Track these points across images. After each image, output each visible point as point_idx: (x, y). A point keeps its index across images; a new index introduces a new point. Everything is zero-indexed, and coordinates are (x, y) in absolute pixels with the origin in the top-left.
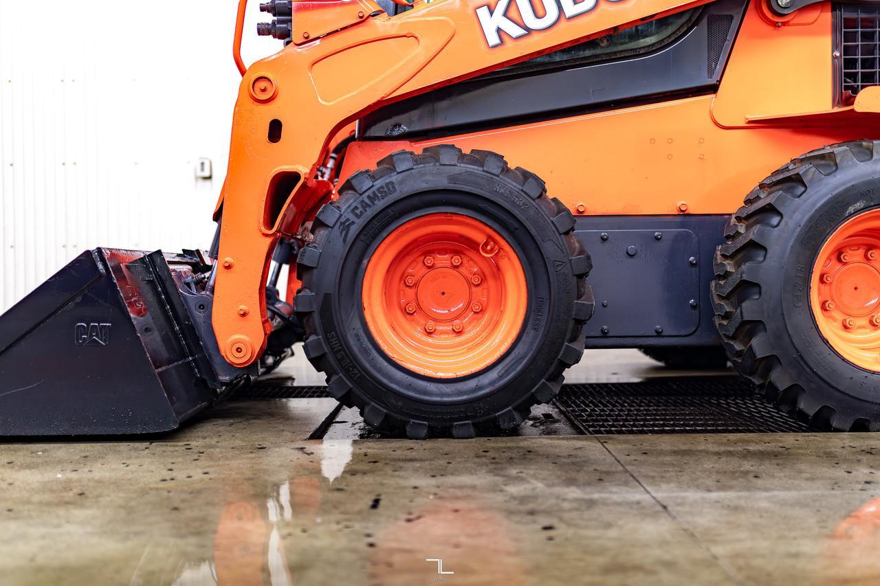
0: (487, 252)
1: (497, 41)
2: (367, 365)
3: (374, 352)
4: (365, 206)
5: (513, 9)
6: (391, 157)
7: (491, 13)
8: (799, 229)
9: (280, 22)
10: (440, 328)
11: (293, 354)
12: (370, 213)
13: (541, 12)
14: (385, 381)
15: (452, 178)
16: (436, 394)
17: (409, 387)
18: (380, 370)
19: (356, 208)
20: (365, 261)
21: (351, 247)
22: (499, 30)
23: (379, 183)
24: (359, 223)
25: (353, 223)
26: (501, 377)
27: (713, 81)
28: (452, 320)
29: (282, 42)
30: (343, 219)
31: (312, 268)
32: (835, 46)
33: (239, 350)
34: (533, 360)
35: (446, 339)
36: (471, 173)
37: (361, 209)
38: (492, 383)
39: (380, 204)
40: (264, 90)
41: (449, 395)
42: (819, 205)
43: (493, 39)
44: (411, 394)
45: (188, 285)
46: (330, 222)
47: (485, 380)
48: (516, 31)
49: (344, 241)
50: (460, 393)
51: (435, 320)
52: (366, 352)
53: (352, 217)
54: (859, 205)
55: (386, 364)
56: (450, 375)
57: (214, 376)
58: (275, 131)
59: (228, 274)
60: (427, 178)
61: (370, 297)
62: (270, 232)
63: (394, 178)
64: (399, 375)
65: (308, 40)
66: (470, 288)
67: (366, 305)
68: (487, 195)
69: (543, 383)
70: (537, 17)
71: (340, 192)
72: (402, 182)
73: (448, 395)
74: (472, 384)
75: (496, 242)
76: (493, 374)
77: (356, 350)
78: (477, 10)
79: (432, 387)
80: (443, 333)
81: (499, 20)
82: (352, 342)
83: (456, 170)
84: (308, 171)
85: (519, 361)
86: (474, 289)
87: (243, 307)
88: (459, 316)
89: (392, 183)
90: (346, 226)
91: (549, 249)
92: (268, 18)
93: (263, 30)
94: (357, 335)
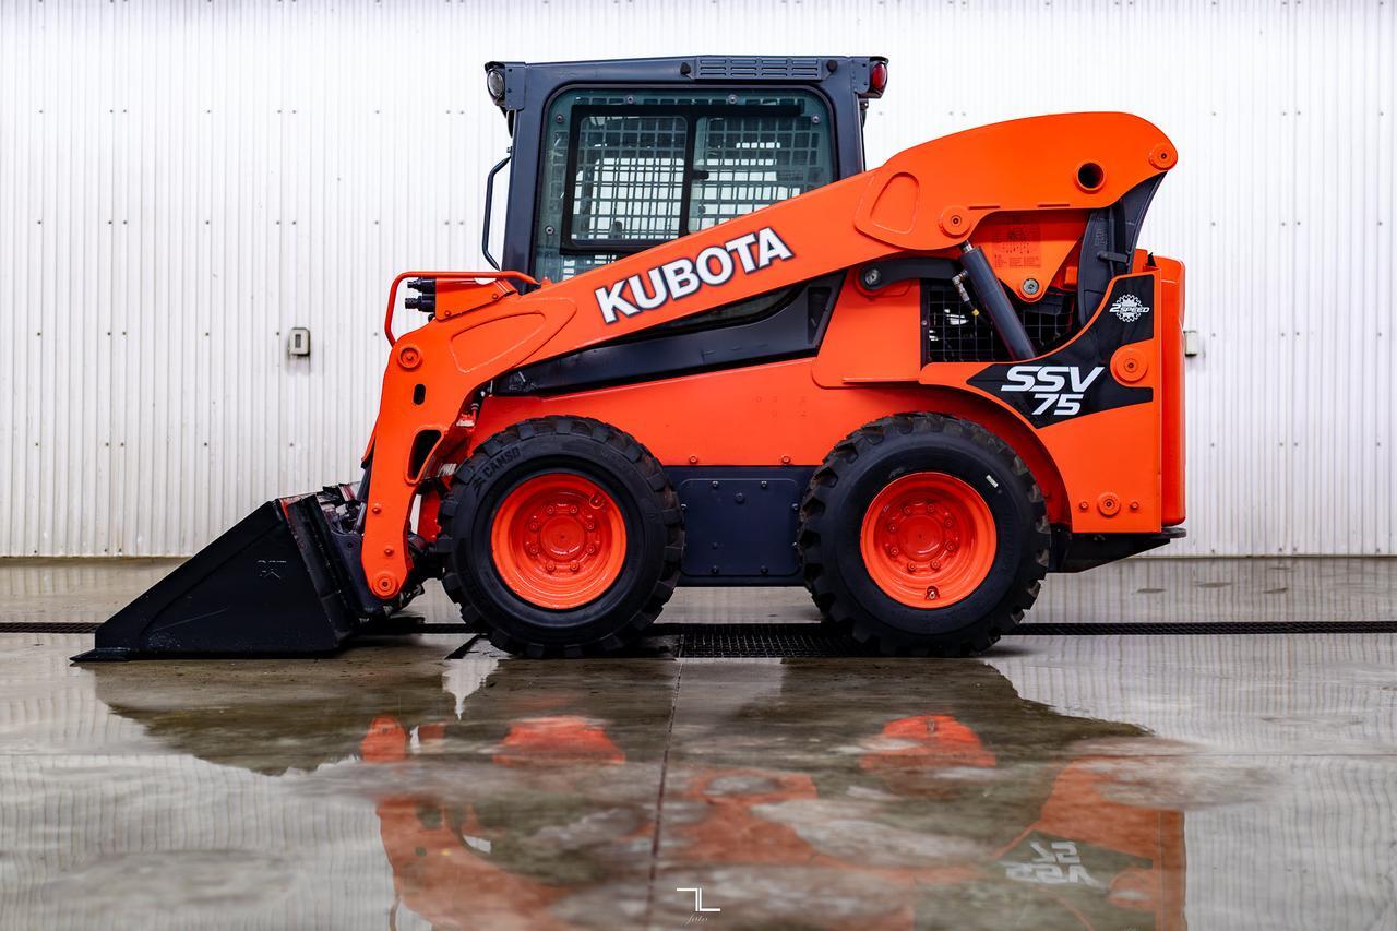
0: (596, 505)
1: (613, 318)
2: (494, 598)
3: (500, 586)
4: (495, 467)
5: (627, 291)
6: (515, 426)
7: (608, 293)
8: (849, 489)
9: (425, 298)
10: (559, 567)
11: (423, 592)
12: (499, 473)
13: (651, 294)
14: (509, 610)
15: (566, 446)
16: (551, 622)
17: (529, 615)
18: (505, 602)
19: (487, 469)
20: (494, 512)
21: (482, 502)
22: (615, 309)
23: (506, 449)
24: (490, 481)
25: (484, 481)
26: (603, 609)
27: (813, 346)
28: (570, 560)
29: (427, 315)
30: (476, 477)
31: (451, 517)
32: (923, 318)
33: (385, 584)
34: (630, 594)
35: (563, 576)
36: (580, 441)
37: (491, 469)
38: (596, 613)
39: (506, 466)
40: (411, 360)
41: (562, 623)
42: (867, 469)
43: (610, 317)
44: (531, 621)
45: (335, 524)
46: (466, 480)
47: (591, 611)
48: (629, 309)
49: (477, 495)
50: (571, 621)
51: (555, 560)
52: (493, 586)
53: (484, 477)
54: (900, 470)
55: (509, 596)
56: (564, 606)
57: (360, 607)
58: (419, 394)
59: (378, 519)
60: (545, 445)
61: (498, 541)
62: (413, 482)
63: (519, 445)
64: (521, 605)
65: (449, 317)
66: (586, 533)
67: (494, 548)
68: (595, 460)
69: (638, 615)
70: (648, 297)
71: (476, 452)
72: (524, 448)
73: (560, 622)
74: (581, 613)
75: (604, 497)
76: (598, 606)
77: (485, 584)
78: (597, 292)
79: (547, 616)
80: (561, 571)
81: (615, 299)
82: (482, 578)
83: (569, 438)
84: (447, 429)
85: (619, 595)
86: (589, 534)
87: (388, 547)
88: (577, 556)
89: (517, 448)
90: (478, 484)
91: (644, 503)
92: (415, 294)
93: (410, 304)
94: (486, 573)
